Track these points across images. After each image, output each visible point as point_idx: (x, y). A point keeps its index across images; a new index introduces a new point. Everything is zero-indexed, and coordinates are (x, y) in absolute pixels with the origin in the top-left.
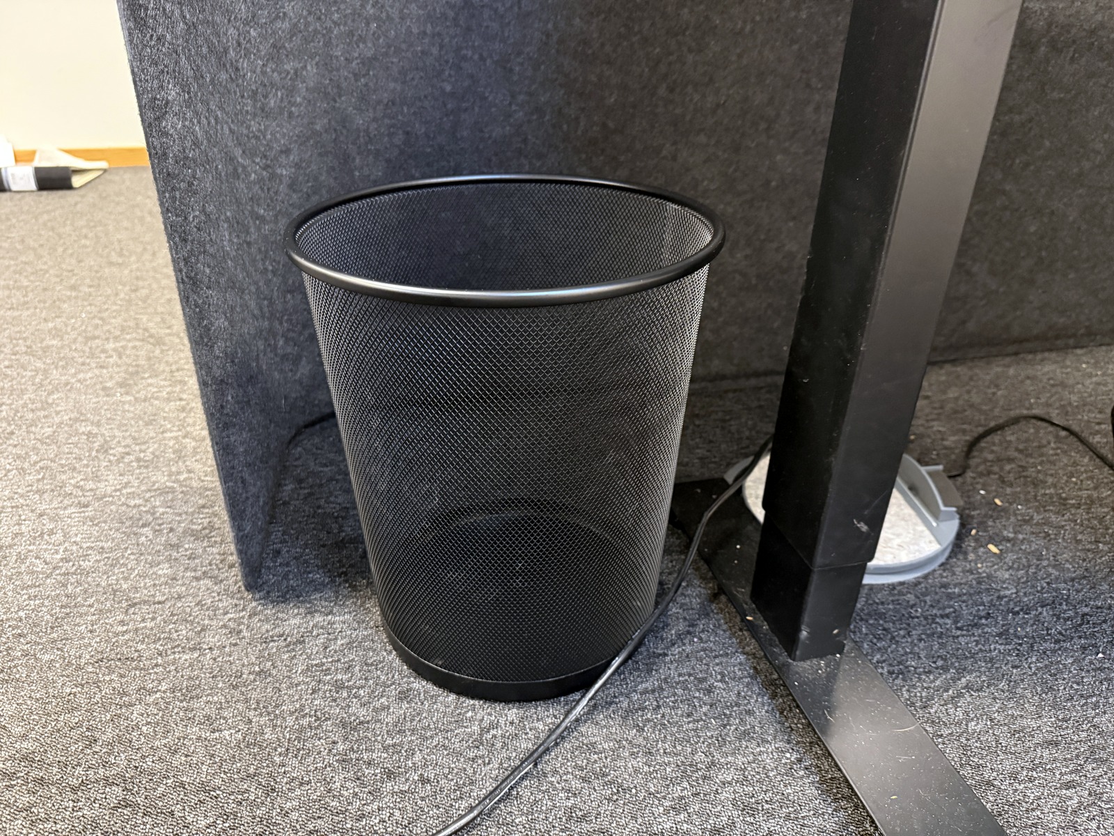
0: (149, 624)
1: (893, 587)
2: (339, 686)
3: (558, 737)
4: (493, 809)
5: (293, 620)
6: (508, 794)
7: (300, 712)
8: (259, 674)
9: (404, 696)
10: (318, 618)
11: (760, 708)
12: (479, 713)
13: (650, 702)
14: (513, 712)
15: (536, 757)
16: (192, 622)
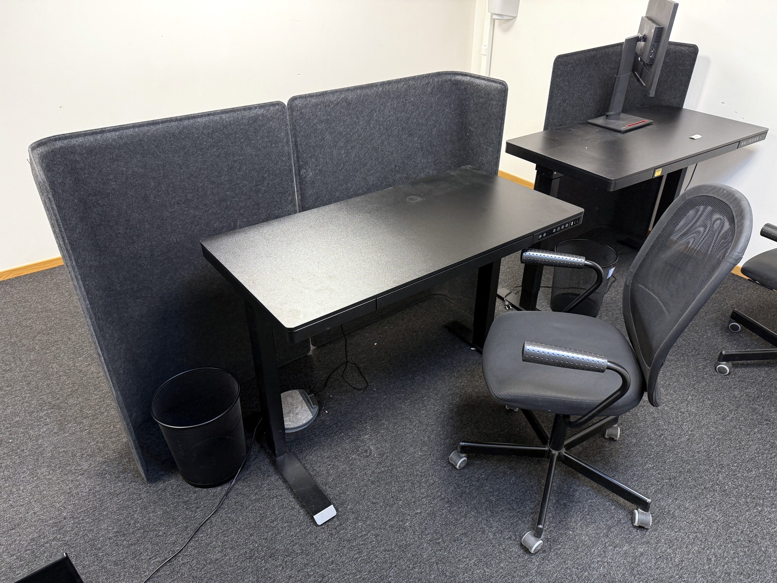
0: (126, 498)
1: (302, 430)
2: (179, 495)
3: (230, 490)
4: (220, 507)
5: (161, 485)
6: (223, 503)
7: (173, 503)
8: (159, 499)
9: (195, 492)
10: (167, 483)
11: (272, 469)
12: (212, 491)
13: (248, 476)
14: (219, 488)
15: (227, 494)
16: (136, 494)
